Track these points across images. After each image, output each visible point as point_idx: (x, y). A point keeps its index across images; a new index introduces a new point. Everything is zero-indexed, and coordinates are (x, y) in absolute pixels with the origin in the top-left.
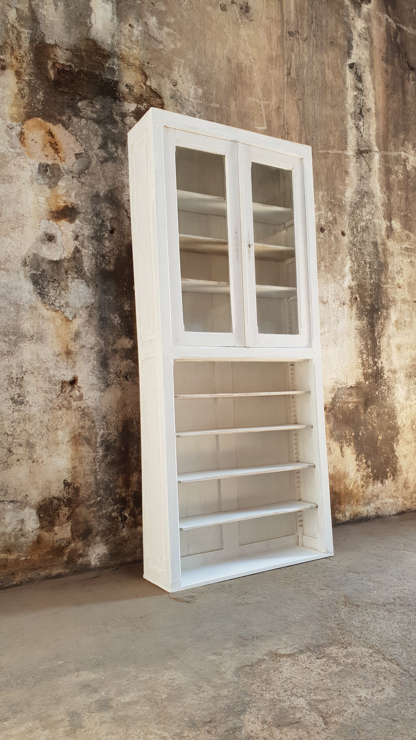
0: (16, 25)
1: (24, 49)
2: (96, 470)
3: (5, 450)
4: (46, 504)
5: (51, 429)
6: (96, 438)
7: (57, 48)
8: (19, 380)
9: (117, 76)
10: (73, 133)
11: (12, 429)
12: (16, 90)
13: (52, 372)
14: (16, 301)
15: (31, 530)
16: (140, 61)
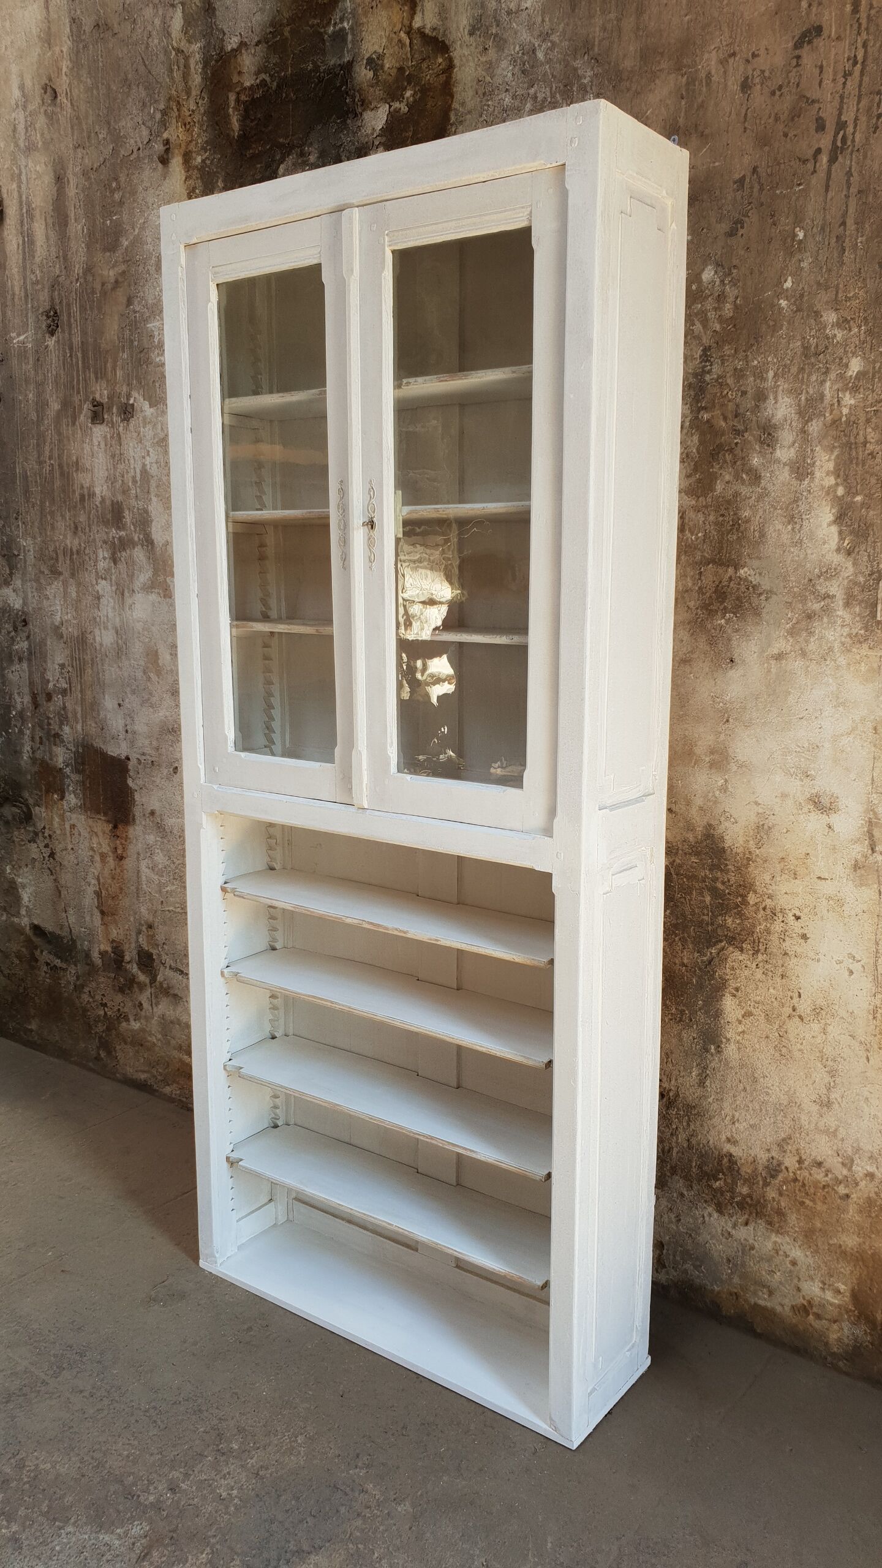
0: (183, 45)
1: (194, 92)
7: (243, 50)
9: (350, 46)
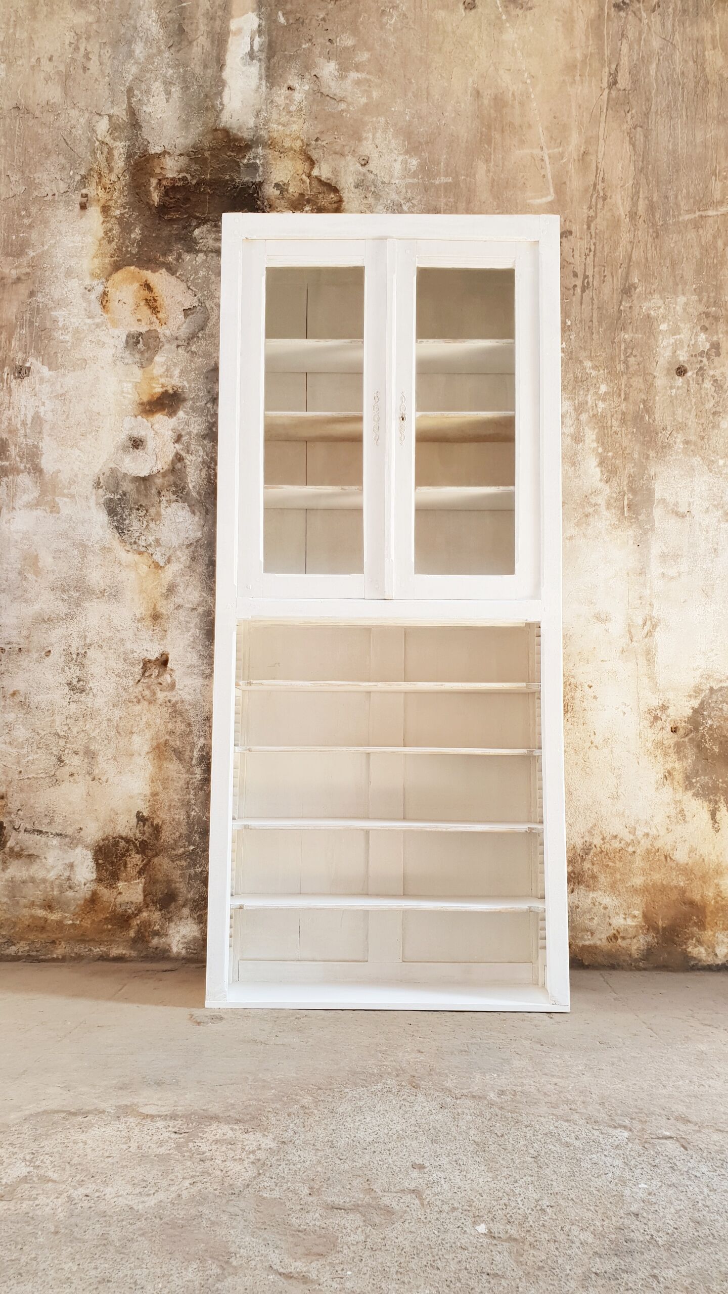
0: (108, 140)
1: (116, 171)
2: (189, 802)
3: (54, 758)
4: (108, 846)
5: (123, 732)
6: (192, 751)
7: (167, 156)
8: (80, 656)
9: (261, 174)
10: (183, 278)
11: (66, 728)
12: (101, 234)
13: (129, 646)
14: (83, 540)
15: (83, 881)
16: (302, 140)
